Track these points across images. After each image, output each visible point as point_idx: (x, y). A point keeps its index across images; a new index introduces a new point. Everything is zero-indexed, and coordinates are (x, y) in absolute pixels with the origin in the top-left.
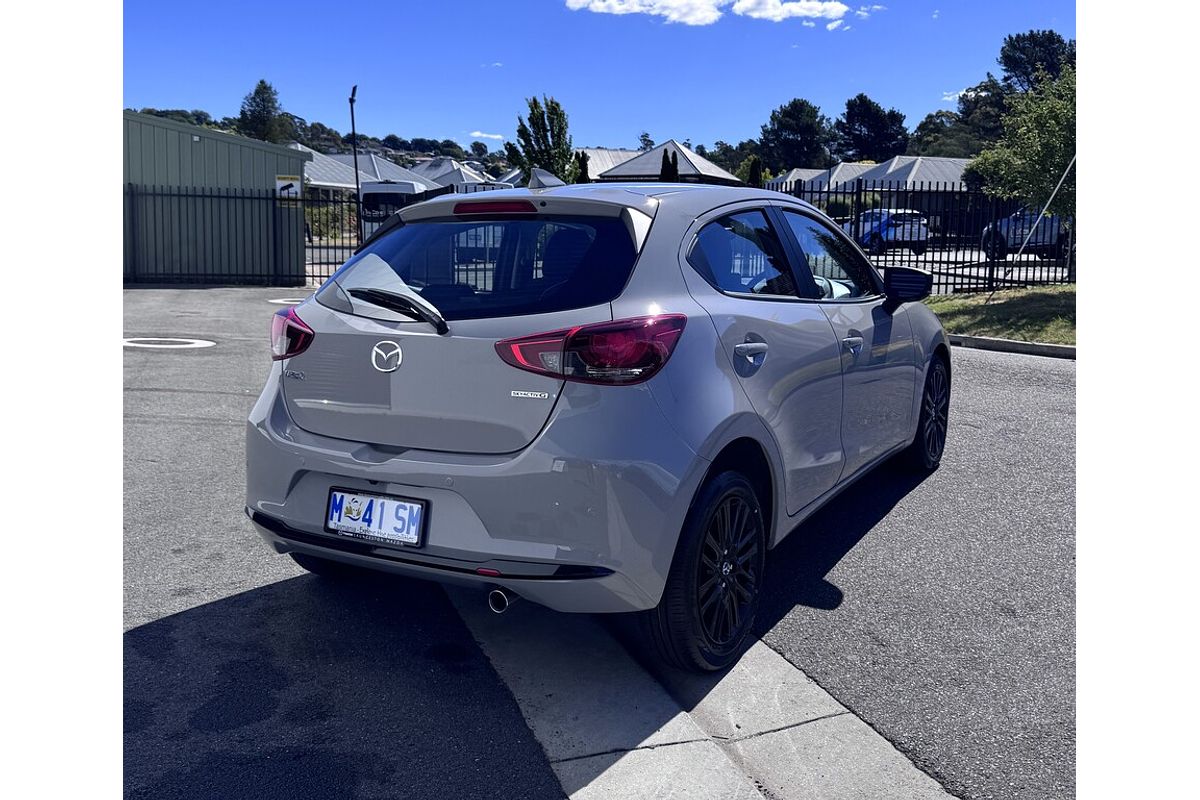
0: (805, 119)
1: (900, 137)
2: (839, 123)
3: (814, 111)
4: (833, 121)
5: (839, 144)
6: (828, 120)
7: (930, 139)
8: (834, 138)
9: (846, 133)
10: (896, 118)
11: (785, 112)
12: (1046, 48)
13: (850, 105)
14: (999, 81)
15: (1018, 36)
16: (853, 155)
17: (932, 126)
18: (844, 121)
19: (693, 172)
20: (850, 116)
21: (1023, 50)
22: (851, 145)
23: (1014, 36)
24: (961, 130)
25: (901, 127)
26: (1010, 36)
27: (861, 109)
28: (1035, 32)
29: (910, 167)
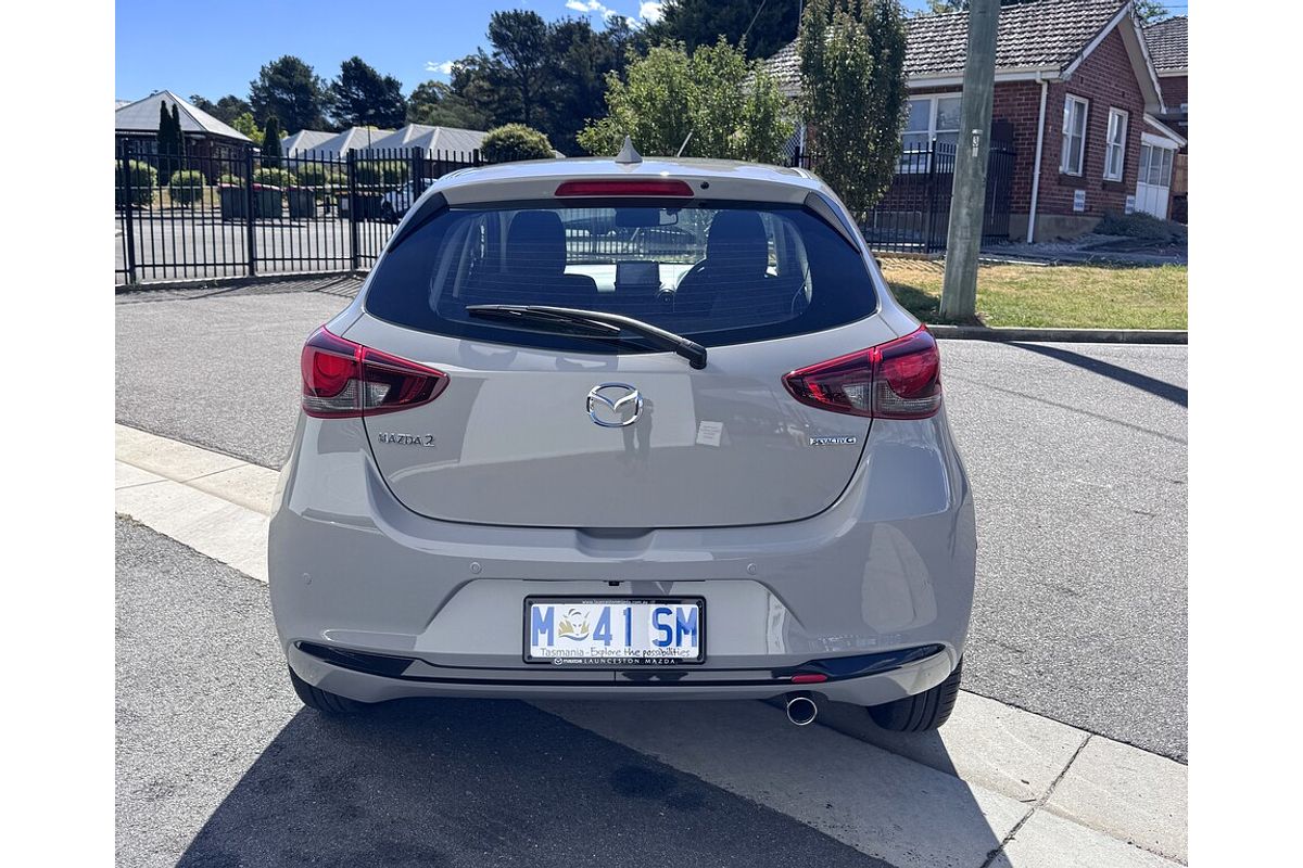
0: (298, 79)
1: (398, 104)
2: (335, 85)
3: (307, 72)
4: (329, 83)
5: (337, 107)
6: (323, 81)
7: (426, 108)
8: (331, 101)
9: (343, 96)
10: (392, 85)
11: (276, 70)
12: (530, 28)
13: (345, 67)
14: (490, 57)
15: (504, 13)
16: (352, 119)
17: (424, 96)
18: (340, 83)
19: (198, 129)
20: (346, 78)
21: (509, 28)
22: (348, 108)
23: (500, 14)
24: (455, 102)
25: (398, 94)
26: (497, 14)
27: (356, 72)
28: (519, 11)
29: (429, 136)
